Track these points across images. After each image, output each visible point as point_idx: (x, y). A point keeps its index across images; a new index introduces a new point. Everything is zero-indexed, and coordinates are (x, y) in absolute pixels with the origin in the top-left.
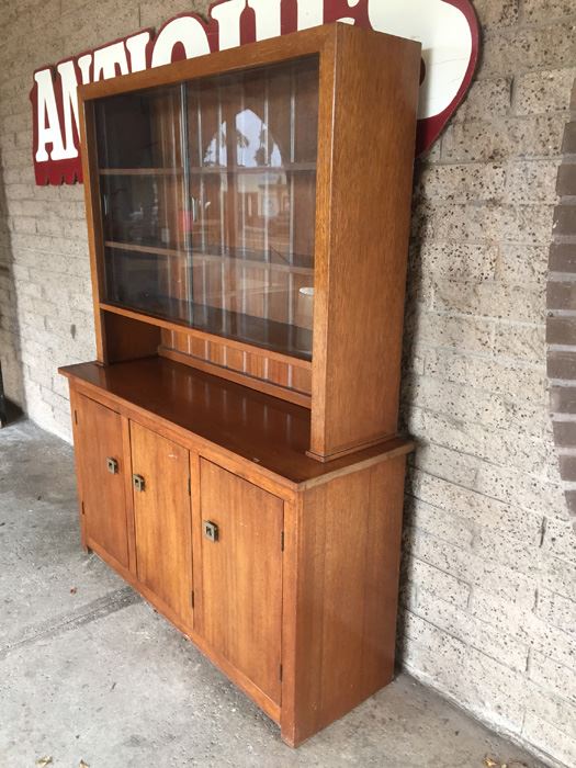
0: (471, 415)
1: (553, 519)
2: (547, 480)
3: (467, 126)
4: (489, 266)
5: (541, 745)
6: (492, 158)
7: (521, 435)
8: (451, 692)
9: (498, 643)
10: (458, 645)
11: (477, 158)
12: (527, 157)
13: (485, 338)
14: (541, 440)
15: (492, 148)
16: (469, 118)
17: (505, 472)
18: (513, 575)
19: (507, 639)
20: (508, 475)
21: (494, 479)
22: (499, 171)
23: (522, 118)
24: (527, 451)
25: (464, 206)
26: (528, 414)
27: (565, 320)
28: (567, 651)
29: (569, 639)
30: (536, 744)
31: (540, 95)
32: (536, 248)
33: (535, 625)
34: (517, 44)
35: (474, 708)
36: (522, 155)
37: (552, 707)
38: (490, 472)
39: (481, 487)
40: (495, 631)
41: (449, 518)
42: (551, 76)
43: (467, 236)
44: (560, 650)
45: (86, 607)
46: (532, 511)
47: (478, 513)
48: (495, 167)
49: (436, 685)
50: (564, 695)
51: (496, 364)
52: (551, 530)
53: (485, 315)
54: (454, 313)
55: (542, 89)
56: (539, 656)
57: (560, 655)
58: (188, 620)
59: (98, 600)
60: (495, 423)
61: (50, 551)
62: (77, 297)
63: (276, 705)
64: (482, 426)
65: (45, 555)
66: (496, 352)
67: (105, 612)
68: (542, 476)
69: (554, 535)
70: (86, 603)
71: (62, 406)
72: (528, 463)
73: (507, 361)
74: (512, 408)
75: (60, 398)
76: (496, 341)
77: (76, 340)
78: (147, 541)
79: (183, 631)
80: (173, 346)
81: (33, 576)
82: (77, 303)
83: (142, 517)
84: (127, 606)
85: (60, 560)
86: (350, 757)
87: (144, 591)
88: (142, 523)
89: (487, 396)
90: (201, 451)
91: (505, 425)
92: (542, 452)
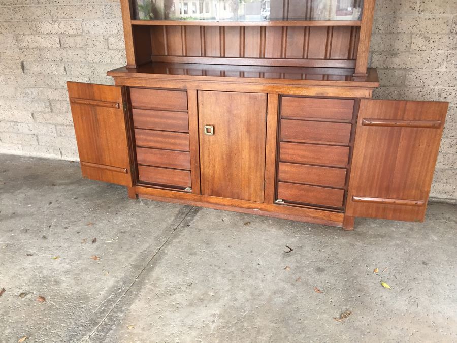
0: (402, 49)
7: (432, 52)
13: (413, 7)
14: (443, 52)
17: (421, 73)
20: (424, 73)
21: (415, 77)
24: (434, 59)
26: (437, 40)
28: (449, 147)
29: (450, 140)
38: (413, 74)
39: (407, 83)
45: (174, 221)
46: (436, 87)
50: (447, 167)
51: (420, 18)
58: (258, 200)
59: (177, 215)
60: (418, 49)
61: (109, 205)
62: (28, 38)
63: (340, 214)
64: (409, 52)
65: (109, 208)
66: (420, 12)
67: (189, 218)
68: (443, 69)
69: (446, 96)
70: (173, 218)
71: (11, 129)
72: (436, 64)
73: (427, 15)
74: (427, 39)
75: (8, 124)
76: (420, 6)
77: (26, 74)
78: (214, 166)
79: (252, 208)
80: (166, 54)
81: (119, 218)
82: (27, 43)
83: (209, 153)
84: (198, 212)
85: (123, 207)
86: (375, 225)
87: (208, 200)
88: (209, 157)
89: (414, 36)
90: (281, 90)
91: (424, 48)
92: (443, 57)
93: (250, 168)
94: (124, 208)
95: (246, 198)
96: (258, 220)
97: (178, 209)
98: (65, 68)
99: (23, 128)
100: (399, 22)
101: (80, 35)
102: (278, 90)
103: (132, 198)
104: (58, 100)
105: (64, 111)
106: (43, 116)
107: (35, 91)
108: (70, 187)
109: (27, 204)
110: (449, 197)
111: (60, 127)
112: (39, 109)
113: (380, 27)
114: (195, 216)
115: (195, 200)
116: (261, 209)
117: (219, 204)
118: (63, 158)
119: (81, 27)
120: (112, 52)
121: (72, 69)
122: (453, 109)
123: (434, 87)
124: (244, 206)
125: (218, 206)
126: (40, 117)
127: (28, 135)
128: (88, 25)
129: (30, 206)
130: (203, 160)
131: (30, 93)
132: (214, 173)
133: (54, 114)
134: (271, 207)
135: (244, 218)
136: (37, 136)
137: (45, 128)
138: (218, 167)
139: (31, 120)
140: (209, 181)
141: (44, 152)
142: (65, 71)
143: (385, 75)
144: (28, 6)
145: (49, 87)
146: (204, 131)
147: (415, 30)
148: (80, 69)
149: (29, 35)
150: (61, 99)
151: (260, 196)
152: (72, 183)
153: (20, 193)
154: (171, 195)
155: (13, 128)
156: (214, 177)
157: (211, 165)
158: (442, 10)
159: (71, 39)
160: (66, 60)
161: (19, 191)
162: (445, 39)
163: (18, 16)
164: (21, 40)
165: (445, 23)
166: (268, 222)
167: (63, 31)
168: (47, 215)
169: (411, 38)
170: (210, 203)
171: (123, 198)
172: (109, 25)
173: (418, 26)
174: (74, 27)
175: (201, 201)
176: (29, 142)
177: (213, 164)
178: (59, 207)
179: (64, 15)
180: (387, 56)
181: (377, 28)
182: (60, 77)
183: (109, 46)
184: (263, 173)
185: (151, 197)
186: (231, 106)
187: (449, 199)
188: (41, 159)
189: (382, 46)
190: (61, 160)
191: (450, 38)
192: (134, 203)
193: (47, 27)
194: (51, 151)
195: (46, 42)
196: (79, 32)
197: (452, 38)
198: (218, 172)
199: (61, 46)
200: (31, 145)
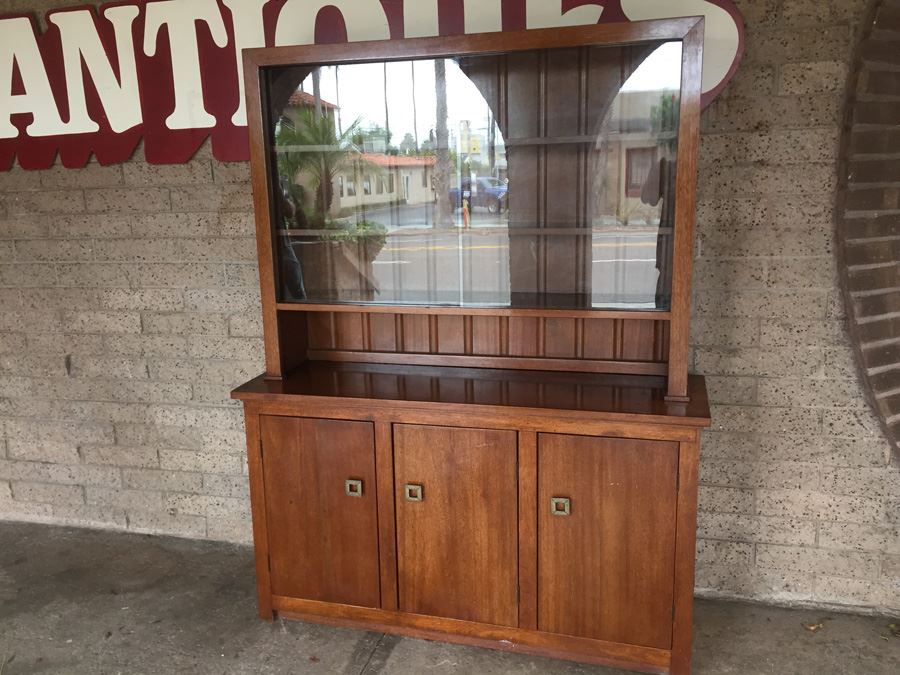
0: (746, 342)
1: (831, 408)
2: (824, 378)
3: (730, 102)
4: (760, 214)
5: (832, 599)
6: (757, 128)
7: (798, 348)
8: (738, 593)
9: (785, 530)
10: (743, 547)
11: (743, 128)
12: (790, 127)
13: (757, 274)
14: (816, 348)
15: (757, 120)
16: (732, 96)
17: (783, 382)
18: (796, 466)
19: (794, 523)
20: (788, 383)
21: (774, 390)
22: (766, 138)
23: (785, 97)
24: (803, 359)
25: (731, 167)
26: (803, 328)
27: (863, 246)
28: (849, 510)
30: (827, 601)
31: (801, 80)
32: (804, 196)
33: (820, 499)
34: (775, 40)
35: (764, 597)
36: (786, 126)
37: (842, 562)
38: (770, 384)
39: (761, 399)
40: (781, 520)
41: (726, 438)
42: (809, 67)
43: (736, 191)
44: (843, 511)
46: (812, 407)
47: (759, 424)
48: (761, 136)
49: (721, 593)
50: (849, 547)
51: (770, 293)
52: (829, 417)
53: (757, 255)
54: (725, 257)
55: (802, 76)
56: (826, 525)
57: (843, 516)
58: (508, 622)
59: (354, 655)
60: (773, 343)
61: (222, 636)
62: (83, 316)
63: (664, 651)
64: (759, 348)
65: (222, 642)
66: (770, 284)
67: (378, 662)
68: (820, 376)
69: (832, 421)
70: (345, 663)
71: (35, 476)
72: (806, 369)
73: (782, 289)
74: (788, 327)
75: (31, 465)
76: (769, 275)
77: (74, 376)
78: (422, 557)
79: (497, 639)
80: (334, 346)
81: (242, 666)
82: (81, 324)
83: (415, 533)
84: (392, 648)
85: (247, 639)
86: (731, 669)
87: (413, 621)
88: (414, 540)
89: (764, 322)
90: (541, 426)
91: (783, 342)
92: (818, 357)
93: (490, 561)
94: (250, 641)
95: (485, 619)
96: (509, 662)
97: (354, 642)
98: (147, 367)
99: (58, 474)
100: (737, 300)
101: (179, 312)
102: (536, 426)
103: (267, 619)
104: (131, 422)
105: (140, 442)
106: (99, 452)
107: (87, 408)
108: (147, 595)
109: (65, 637)
110: (861, 603)
111: (130, 471)
112: (92, 440)
113: (705, 307)
114: (388, 656)
115: (388, 623)
116: (514, 641)
117: (434, 630)
118: (130, 529)
119: (181, 299)
120: (236, 340)
121: (161, 370)
122: (848, 445)
123: (808, 407)
124: (481, 634)
125: (431, 634)
126: (93, 454)
127: (67, 486)
128: (195, 296)
129: (70, 641)
130: (404, 545)
131: (78, 410)
132: (423, 572)
133: (118, 448)
134: (534, 638)
135: (482, 660)
136: (83, 488)
137: (101, 475)
138: (430, 559)
139: (75, 458)
140: (414, 586)
141: (94, 519)
142: (148, 372)
143: (720, 385)
144: (88, 263)
145: (115, 400)
146: (404, 494)
147: (764, 313)
148: (174, 369)
149: (85, 311)
150: (136, 420)
151: (512, 616)
152: (149, 587)
153: (49, 611)
154: (342, 614)
155: (40, 473)
156: (424, 579)
157: (418, 556)
158: (807, 282)
159: (163, 320)
160: (150, 354)
161: (47, 607)
162: (818, 327)
163: (68, 280)
164: (69, 319)
165: (814, 302)
166: (529, 667)
167: (149, 305)
168: (104, 662)
169: (759, 326)
170: (416, 627)
171: (248, 619)
172: (232, 296)
173: (769, 307)
174: (169, 299)
175: (398, 624)
176: (68, 499)
177: (421, 555)
178: (127, 644)
179: (152, 279)
180: (722, 354)
181: (699, 309)
182: (137, 383)
183: (232, 330)
184: (515, 573)
185: (303, 616)
186: (453, 451)
187: (862, 607)
188: (87, 531)
189: (711, 336)
190: (124, 533)
191: (825, 326)
192: (269, 629)
193: (120, 299)
194: (109, 515)
195: (116, 323)
196: (178, 307)
197: (829, 325)
198: (430, 570)
199: (142, 330)
200: (71, 505)
